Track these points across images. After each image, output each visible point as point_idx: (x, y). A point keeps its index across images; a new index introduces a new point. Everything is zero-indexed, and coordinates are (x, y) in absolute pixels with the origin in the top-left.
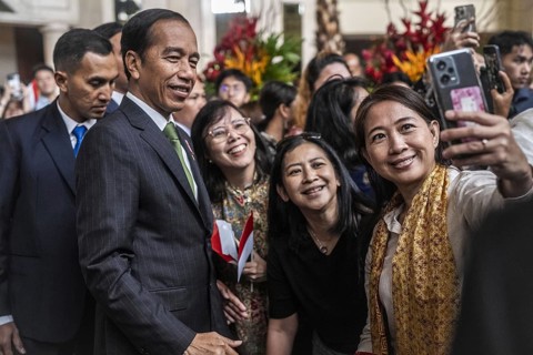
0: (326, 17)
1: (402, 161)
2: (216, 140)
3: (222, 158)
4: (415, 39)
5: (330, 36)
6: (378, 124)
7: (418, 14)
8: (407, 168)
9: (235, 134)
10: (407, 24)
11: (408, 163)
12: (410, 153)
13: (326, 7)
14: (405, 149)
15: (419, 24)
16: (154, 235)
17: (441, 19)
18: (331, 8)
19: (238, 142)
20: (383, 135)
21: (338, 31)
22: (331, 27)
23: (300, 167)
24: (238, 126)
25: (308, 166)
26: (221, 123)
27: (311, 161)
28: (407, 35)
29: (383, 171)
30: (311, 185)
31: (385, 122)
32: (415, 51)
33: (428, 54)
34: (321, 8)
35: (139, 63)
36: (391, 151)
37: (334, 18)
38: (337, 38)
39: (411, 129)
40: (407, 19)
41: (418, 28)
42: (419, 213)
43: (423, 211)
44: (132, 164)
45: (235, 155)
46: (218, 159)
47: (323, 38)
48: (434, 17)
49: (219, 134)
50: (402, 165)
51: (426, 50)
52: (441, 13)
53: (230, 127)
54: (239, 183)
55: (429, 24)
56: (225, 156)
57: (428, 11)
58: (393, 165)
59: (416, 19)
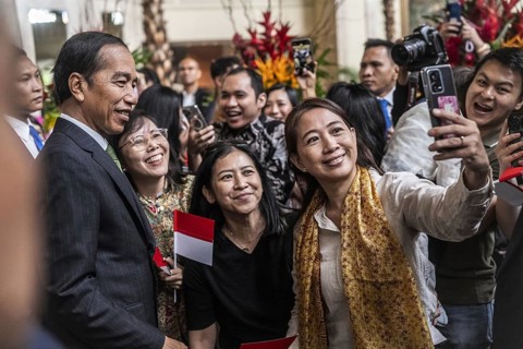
0: (153, 27)
1: (336, 158)
2: (135, 148)
3: (140, 166)
4: (262, 48)
5: (158, 46)
6: (312, 128)
7: (262, 24)
8: (339, 165)
9: (154, 143)
10: (253, 34)
11: (340, 160)
12: (341, 152)
13: (152, 17)
14: (338, 148)
15: (264, 34)
16: (112, 255)
17: (285, 29)
18: (157, 18)
19: (156, 152)
20: (317, 138)
21: (165, 40)
22: (159, 36)
23: (231, 173)
24: (156, 136)
25: (239, 174)
26: (140, 132)
27: (242, 169)
28: (253, 44)
29: (317, 169)
30: (242, 192)
31: (319, 126)
32: (264, 59)
33: (276, 61)
34: (148, 19)
35: (85, 85)
36: (326, 150)
37: (161, 28)
38: (166, 47)
39: (341, 132)
40: (253, 30)
41: (264, 37)
42: (356, 210)
43: (359, 207)
44: (94, 188)
45: (153, 164)
46: (136, 168)
47: (152, 47)
48: (278, 27)
49: (138, 142)
50: (335, 162)
51: (274, 58)
52: (284, 23)
53: (149, 136)
54: (152, 193)
55: (274, 33)
56: (143, 164)
57: (272, 20)
58: (327, 163)
59: (261, 29)
